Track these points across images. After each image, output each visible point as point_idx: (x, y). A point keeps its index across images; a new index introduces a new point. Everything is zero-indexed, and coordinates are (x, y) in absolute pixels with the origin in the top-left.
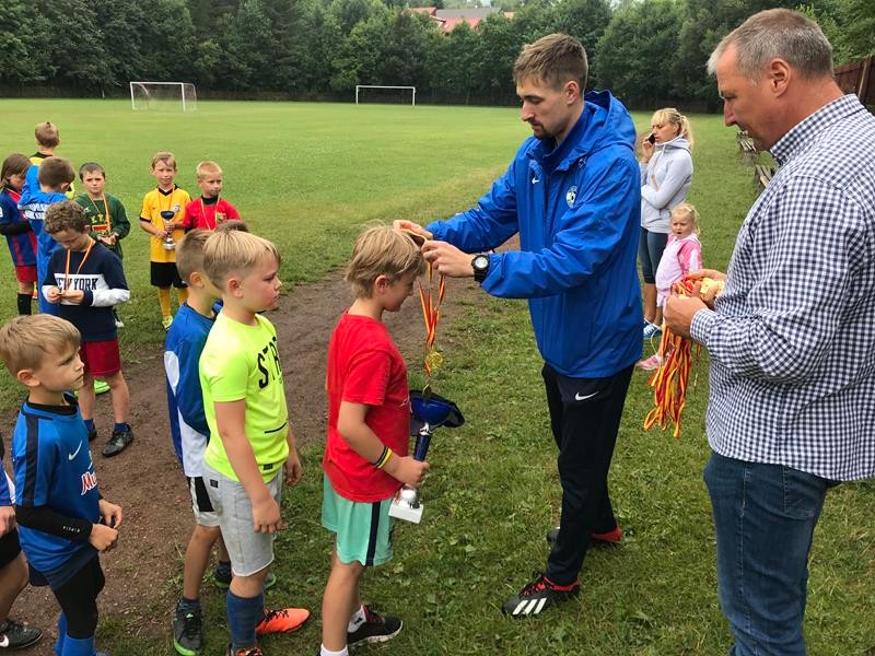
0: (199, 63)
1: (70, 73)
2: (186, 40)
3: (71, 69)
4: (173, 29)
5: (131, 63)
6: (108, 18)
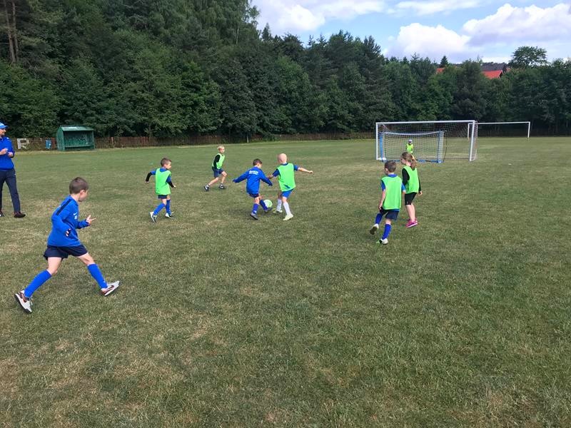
1: (230, 125)
2: (306, 95)
3: (232, 121)
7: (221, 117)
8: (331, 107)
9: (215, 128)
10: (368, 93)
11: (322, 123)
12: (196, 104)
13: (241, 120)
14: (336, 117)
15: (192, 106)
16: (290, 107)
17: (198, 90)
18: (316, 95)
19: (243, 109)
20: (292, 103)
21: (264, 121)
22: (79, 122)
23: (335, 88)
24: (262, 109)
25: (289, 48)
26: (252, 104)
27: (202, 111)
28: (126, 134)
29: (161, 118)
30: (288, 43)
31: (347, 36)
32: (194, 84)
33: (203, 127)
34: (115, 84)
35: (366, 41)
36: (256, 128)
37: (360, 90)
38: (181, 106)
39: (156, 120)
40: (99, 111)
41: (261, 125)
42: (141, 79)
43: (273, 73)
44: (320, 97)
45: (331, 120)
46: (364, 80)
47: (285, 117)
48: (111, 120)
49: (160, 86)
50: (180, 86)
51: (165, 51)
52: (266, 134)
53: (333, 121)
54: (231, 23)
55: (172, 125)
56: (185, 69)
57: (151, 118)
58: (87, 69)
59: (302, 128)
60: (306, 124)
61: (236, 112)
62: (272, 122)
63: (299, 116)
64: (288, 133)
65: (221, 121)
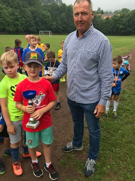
0: (52, 27)
1: (28, 30)
2: (50, 22)
3: (28, 29)
4: (47, 20)
5: (39, 27)
6: (35, 19)
7: (25, 28)
8: (57, 26)
9: (23, 31)
12: (18, 24)
17: (18, 21)
33: (20, 30)
38: (14, 25)
49: (8, 19)
50: (13, 19)
56: (15, 15)
57: (6, 27)
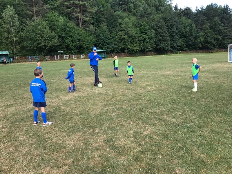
1: (158, 47)
7: (155, 44)
8: (205, 38)
9: (152, 49)
10: (225, 31)
11: (200, 46)
12: (145, 39)
13: (163, 45)
14: (208, 43)
15: (143, 40)
16: (185, 39)
17: (146, 33)
18: (198, 33)
19: (164, 41)
20: (186, 37)
21: (173, 45)
22: (101, 48)
23: (207, 29)
24: (173, 40)
25: (186, 13)
26: (169, 38)
27: (147, 42)
28: (118, 52)
29: (131, 45)
30: (186, 11)
31: (215, 5)
32: (145, 31)
33: (147, 49)
34: (114, 33)
35: (224, 7)
36: (170, 48)
37: (221, 30)
38: (139, 40)
39: (129, 46)
40: (108, 44)
41: (172, 47)
42: (124, 30)
43: (178, 25)
44: (200, 34)
45: (205, 44)
46: (223, 25)
47: (183, 43)
48: (112, 47)
49: (131, 33)
50: (139, 32)
51: (133, 19)
52: (174, 51)
53: (206, 44)
54: (161, 4)
55: (135, 48)
56: (141, 25)
57: (127, 46)
58: (104, 28)
59: (191, 48)
60: (193, 46)
61: (161, 42)
62: (177, 46)
63: (190, 43)
64: (184, 50)
65: (155, 46)
